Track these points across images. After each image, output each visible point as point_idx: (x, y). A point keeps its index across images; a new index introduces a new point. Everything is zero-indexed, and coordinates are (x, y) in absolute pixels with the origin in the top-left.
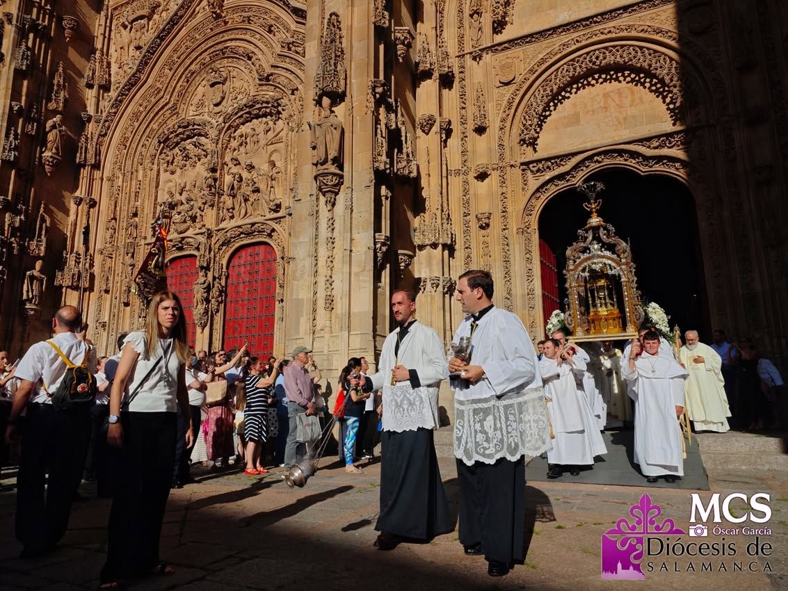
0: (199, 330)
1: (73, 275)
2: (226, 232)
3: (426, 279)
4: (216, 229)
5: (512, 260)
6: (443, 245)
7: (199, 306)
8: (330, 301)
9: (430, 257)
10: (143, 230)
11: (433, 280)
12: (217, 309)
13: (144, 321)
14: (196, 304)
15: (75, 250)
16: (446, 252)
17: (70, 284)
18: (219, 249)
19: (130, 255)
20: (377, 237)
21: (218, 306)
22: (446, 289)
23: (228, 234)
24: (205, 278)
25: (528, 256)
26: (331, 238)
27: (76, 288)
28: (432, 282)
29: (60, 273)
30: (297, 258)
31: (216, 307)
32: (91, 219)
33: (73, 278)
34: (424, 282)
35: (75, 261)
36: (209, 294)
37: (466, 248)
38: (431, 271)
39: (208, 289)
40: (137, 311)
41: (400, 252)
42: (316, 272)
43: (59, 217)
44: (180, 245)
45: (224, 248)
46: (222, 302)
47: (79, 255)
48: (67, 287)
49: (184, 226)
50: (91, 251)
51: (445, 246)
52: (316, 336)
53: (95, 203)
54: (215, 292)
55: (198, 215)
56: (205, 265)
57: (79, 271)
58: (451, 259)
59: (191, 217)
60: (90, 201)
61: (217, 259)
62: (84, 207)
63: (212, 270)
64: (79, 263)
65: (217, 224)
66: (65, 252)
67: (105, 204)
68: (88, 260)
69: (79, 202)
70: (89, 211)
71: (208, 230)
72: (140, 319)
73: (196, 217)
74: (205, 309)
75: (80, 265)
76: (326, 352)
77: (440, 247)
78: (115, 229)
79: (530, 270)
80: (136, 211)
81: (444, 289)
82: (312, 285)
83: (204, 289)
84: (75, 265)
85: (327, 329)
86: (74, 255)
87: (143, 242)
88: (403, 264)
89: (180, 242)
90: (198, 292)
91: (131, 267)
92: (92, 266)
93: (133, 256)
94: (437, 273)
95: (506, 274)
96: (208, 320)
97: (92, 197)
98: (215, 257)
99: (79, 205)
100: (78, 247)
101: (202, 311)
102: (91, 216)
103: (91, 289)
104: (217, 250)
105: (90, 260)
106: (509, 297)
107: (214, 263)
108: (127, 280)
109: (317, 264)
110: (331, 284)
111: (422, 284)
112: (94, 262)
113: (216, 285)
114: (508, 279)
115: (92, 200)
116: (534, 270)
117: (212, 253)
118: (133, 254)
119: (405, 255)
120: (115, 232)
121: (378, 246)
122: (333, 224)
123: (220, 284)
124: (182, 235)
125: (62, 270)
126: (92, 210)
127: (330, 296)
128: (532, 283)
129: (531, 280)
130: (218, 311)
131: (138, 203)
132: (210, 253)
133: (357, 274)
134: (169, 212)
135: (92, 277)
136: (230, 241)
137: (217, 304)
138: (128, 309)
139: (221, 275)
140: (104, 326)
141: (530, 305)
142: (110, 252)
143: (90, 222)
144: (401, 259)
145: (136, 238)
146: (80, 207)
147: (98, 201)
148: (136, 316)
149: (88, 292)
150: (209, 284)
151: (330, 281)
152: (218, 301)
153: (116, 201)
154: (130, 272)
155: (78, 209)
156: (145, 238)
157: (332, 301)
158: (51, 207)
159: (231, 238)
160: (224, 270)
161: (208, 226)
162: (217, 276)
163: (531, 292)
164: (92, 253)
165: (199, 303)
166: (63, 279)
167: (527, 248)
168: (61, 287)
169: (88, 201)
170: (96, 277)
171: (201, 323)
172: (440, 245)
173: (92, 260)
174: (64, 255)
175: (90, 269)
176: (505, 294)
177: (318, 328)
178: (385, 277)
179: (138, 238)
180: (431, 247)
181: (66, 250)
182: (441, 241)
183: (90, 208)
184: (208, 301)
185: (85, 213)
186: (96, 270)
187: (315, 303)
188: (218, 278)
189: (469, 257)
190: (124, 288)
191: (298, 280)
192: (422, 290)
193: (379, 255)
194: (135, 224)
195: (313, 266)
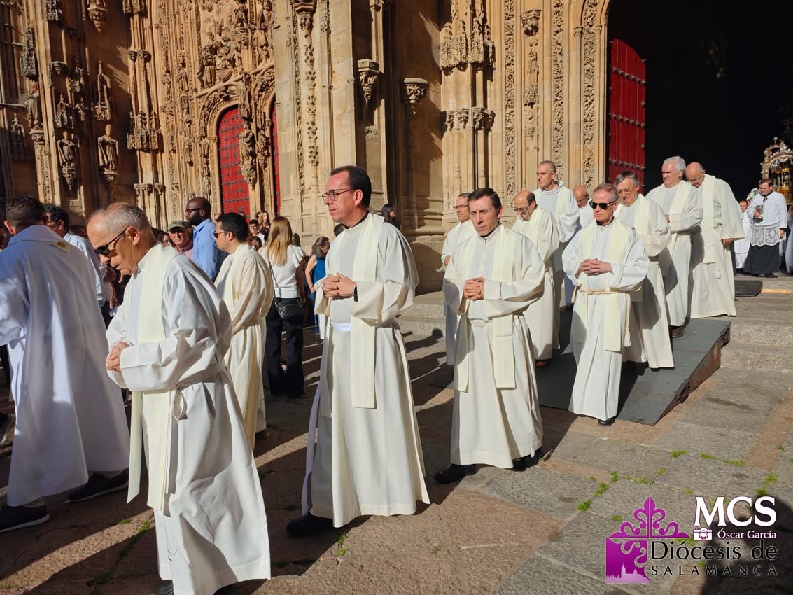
0: (250, 187)
1: (142, 137)
2: (263, 75)
3: (453, 112)
4: (253, 72)
5: (565, 76)
6: (472, 64)
7: (245, 162)
8: (315, 153)
9: (457, 83)
10: (193, 82)
11: (460, 113)
12: (264, 163)
13: (207, 180)
14: (242, 160)
15: (140, 110)
16: (480, 74)
17: (141, 147)
18: (259, 96)
19: (185, 110)
20: (359, 65)
21: (266, 160)
22: (478, 124)
23: (265, 77)
24: (249, 130)
25: (588, 67)
26: (310, 73)
27: (147, 150)
28: (459, 116)
29: (130, 136)
30: (282, 103)
31: (263, 162)
32: (149, 75)
33: (142, 140)
34: (450, 116)
35: (141, 122)
36: (254, 148)
37: (509, 65)
38: (458, 100)
39: (252, 142)
40: (200, 170)
41: (406, 80)
42: (300, 118)
43: (120, 75)
44: (226, 95)
45: (264, 93)
46: (268, 155)
47: (144, 115)
48: (140, 150)
49: (226, 73)
50: (155, 110)
51: (476, 66)
52: (304, 196)
53: (149, 56)
54: (259, 145)
55: (236, 57)
56: (246, 115)
57: (146, 133)
58: (488, 82)
59: (229, 60)
60: (144, 55)
61: (259, 107)
62: (140, 62)
63: (254, 120)
64: (145, 124)
65: (255, 66)
66: (131, 114)
67: (159, 57)
68: (153, 120)
69: (134, 56)
70: (145, 66)
71: (246, 74)
72: (204, 178)
73: (234, 60)
74: (252, 164)
75: (147, 126)
76: (313, 216)
77: (469, 67)
78: (170, 83)
79: (589, 86)
80: (184, 60)
81: (475, 123)
82: (296, 135)
83: (248, 142)
84: (142, 127)
85: (314, 188)
86: (139, 115)
87: (194, 95)
88: (413, 97)
89: (225, 91)
90: (243, 147)
91: (188, 124)
92: (158, 125)
93: (188, 112)
94: (467, 104)
95: (557, 95)
96: (256, 175)
97: (146, 50)
98: (256, 105)
99: (135, 60)
100: (142, 107)
101: (249, 167)
102: (148, 71)
103: (161, 149)
104: (257, 97)
105: (156, 119)
106: (559, 127)
107: (256, 113)
108: (187, 138)
109: (299, 108)
110: (314, 133)
111: (447, 120)
112: (159, 121)
113: (260, 137)
114: (559, 102)
115: (145, 53)
116: (596, 87)
117: (253, 101)
118: (188, 109)
119: (414, 84)
120: (171, 87)
121: (362, 77)
122: (311, 54)
123: (264, 135)
124: (227, 83)
125: (132, 133)
126: (148, 64)
127: (313, 147)
128: (592, 105)
129: (590, 101)
130: (266, 166)
131: (184, 51)
132: (250, 102)
133: (339, 118)
134: (211, 58)
135: (160, 137)
136: (267, 85)
137: (263, 158)
138: (193, 168)
139: (264, 126)
140: (177, 187)
141: (587, 137)
142: (170, 110)
143: (149, 78)
144: (410, 90)
145: (188, 91)
146: (136, 63)
147: (152, 54)
148: (201, 176)
149: (159, 154)
150: (253, 134)
151: (313, 128)
152: (264, 155)
153: (167, 52)
154: (188, 130)
155: (135, 66)
156: (196, 90)
157: (317, 153)
158: (109, 66)
159: (269, 81)
160: (268, 119)
161: (246, 70)
162: (260, 127)
163: (588, 119)
164: (156, 112)
165: (245, 159)
166: (134, 142)
167: (587, 55)
168: (134, 150)
169: (142, 55)
170: (164, 137)
171: (250, 180)
172: (469, 65)
173: (157, 119)
174: (132, 117)
175: (157, 129)
176: (554, 124)
177: (306, 186)
178: (379, 117)
179: (190, 91)
180: (460, 69)
181: (132, 111)
182: (470, 60)
183: (145, 62)
184: (253, 154)
185: (142, 69)
186: (163, 129)
187: (301, 156)
188: (262, 129)
189: (511, 77)
190: (187, 147)
191: (285, 130)
192: (449, 127)
193: (366, 89)
194: (184, 74)
195: (296, 111)
